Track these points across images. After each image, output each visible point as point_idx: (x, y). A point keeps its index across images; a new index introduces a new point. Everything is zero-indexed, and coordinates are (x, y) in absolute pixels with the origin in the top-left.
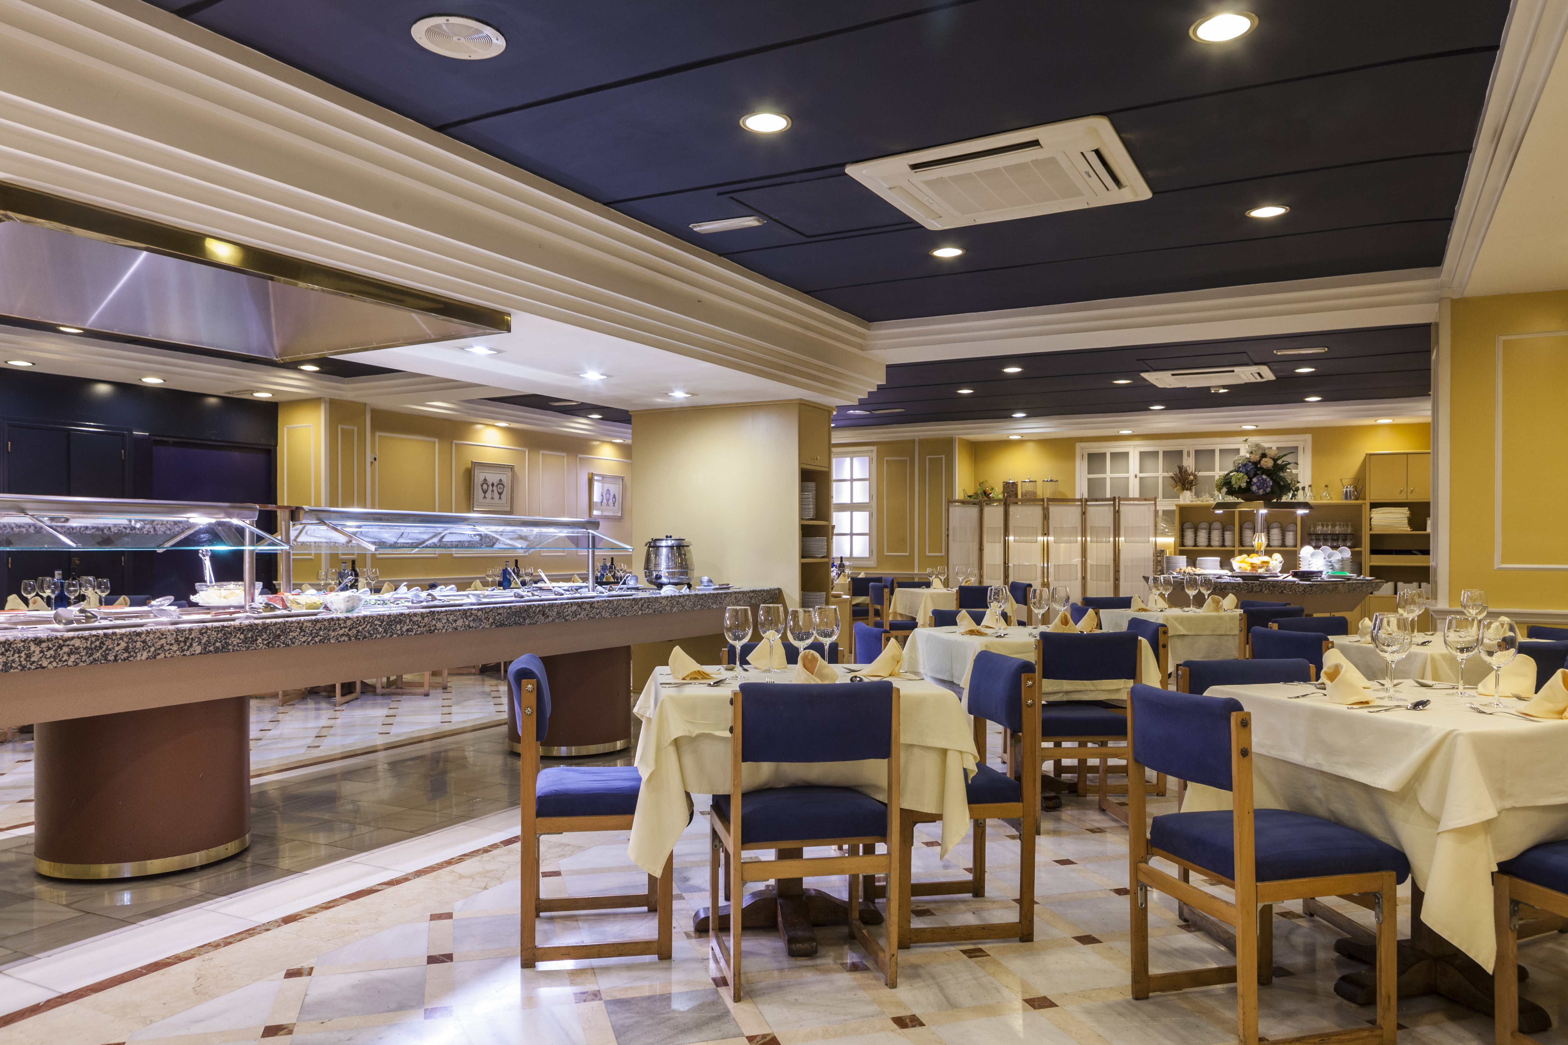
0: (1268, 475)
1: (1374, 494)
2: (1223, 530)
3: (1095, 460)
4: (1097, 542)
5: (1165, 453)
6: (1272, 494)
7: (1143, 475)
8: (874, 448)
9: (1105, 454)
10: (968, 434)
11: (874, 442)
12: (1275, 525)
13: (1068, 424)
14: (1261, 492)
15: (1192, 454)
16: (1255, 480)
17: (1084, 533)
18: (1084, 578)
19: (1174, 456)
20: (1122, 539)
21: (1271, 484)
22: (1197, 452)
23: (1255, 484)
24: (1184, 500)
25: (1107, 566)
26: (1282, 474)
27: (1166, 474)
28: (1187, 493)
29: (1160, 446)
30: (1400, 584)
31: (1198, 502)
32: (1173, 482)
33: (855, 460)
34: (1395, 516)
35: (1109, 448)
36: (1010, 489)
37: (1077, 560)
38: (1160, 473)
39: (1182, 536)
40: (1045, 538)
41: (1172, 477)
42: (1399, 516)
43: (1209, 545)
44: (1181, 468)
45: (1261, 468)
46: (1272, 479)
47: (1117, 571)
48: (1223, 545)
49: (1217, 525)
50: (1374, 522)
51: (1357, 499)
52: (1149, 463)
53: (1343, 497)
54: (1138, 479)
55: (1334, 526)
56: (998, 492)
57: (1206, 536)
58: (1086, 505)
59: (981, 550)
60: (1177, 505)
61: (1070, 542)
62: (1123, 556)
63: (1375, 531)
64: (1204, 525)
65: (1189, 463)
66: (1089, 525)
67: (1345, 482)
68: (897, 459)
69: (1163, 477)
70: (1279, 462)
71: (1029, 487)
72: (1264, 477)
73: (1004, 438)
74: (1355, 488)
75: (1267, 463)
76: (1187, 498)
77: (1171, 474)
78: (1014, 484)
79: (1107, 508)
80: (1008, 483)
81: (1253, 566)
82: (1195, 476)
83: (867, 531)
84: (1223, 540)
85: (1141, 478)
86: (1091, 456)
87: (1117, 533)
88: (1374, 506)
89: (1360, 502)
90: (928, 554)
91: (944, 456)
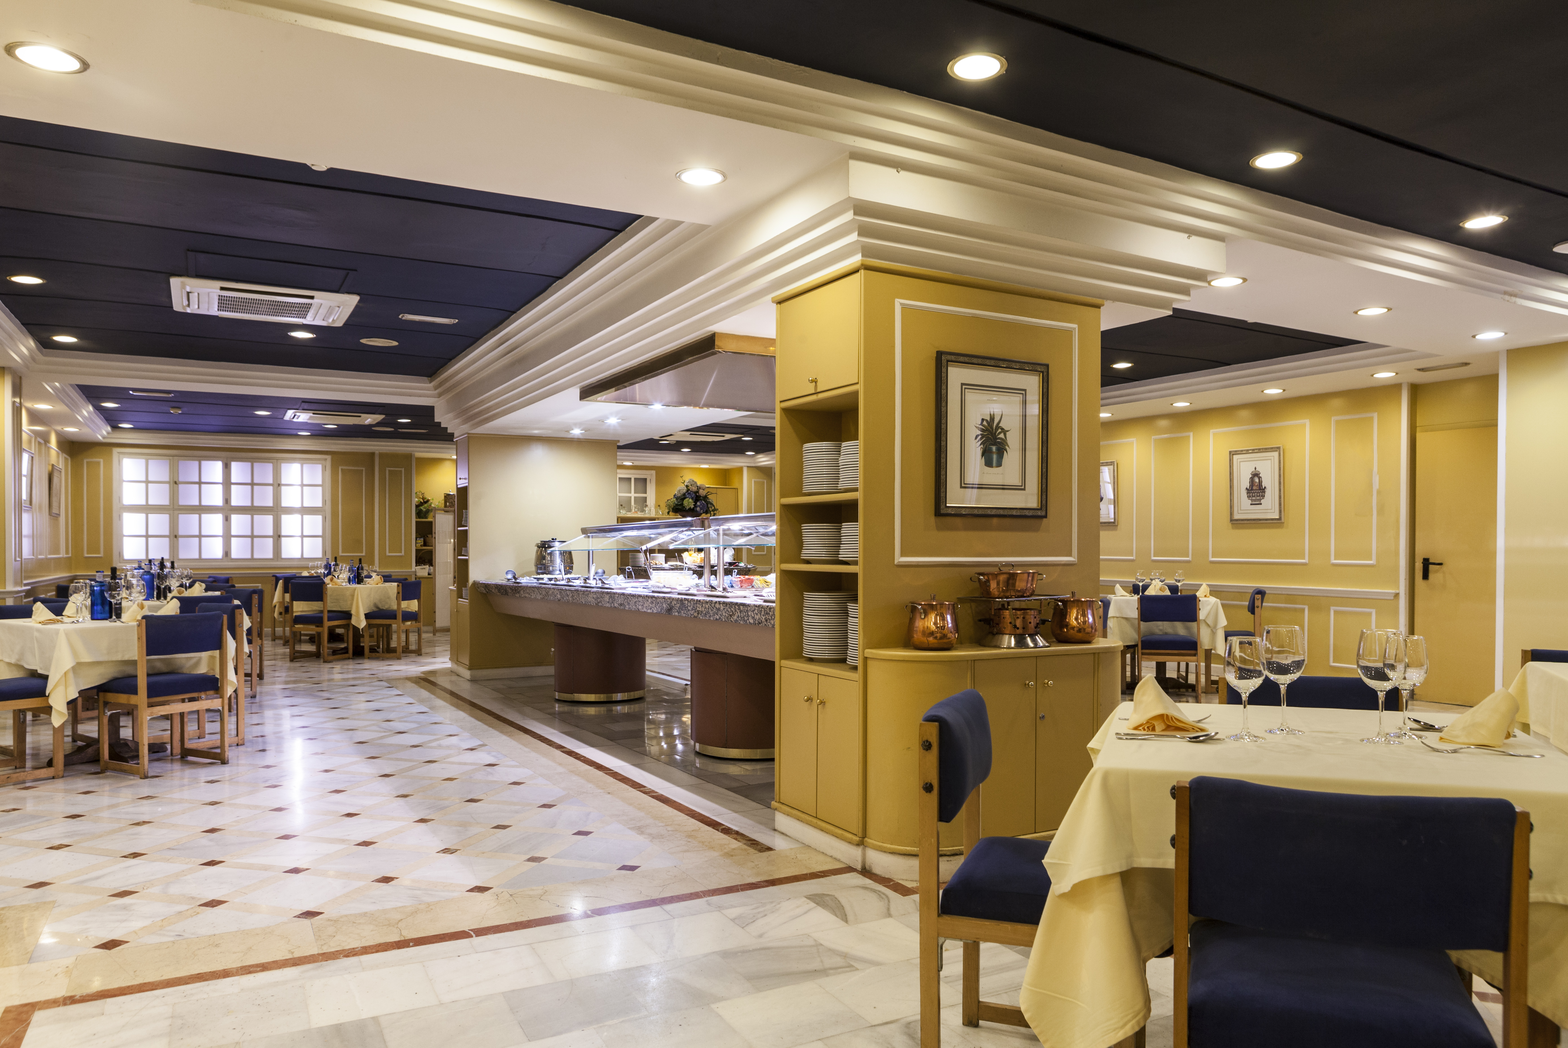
8: (329, 457)
10: (427, 452)
11: (327, 451)
16: (698, 503)
23: (699, 506)
33: (305, 466)
68: (353, 468)
83: (320, 533)
90: (388, 554)
91: (403, 469)
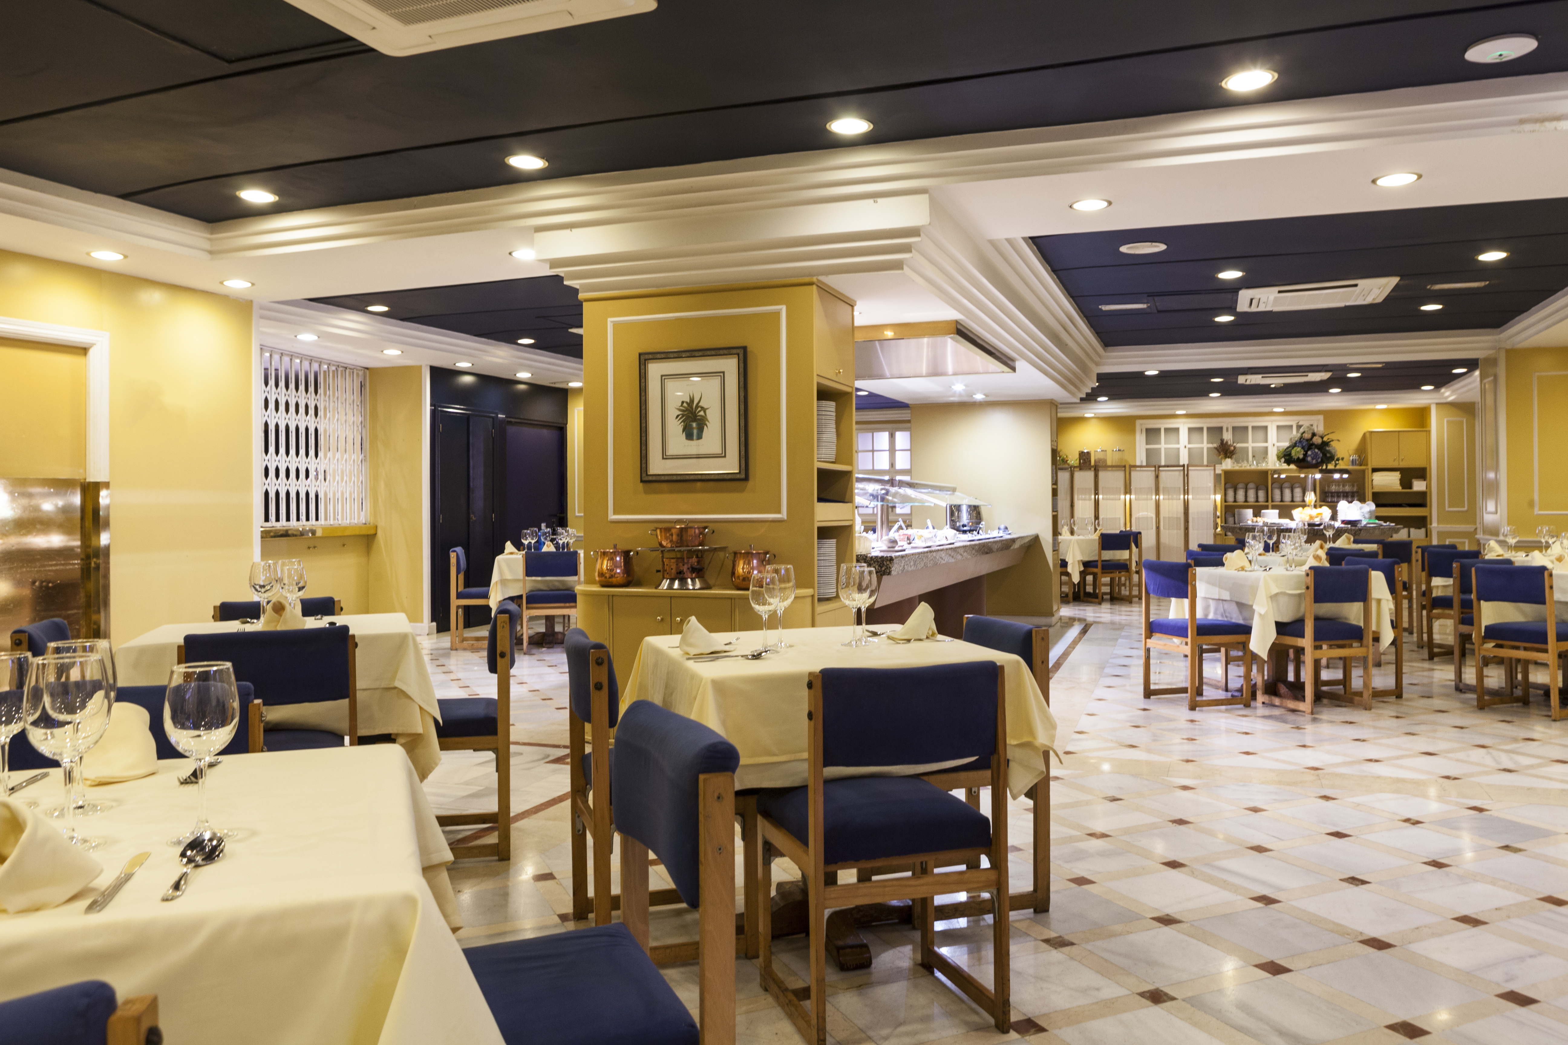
0: (1319, 449)
1: (1374, 460)
2: (1257, 490)
3: (1152, 434)
4: (1169, 499)
5: (1208, 429)
6: (1322, 462)
7: (1191, 446)
9: (1159, 430)
12: (1297, 485)
13: (1138, 406)
14: (1314, 462)
15: (1230, 430)
17: (1157, 492)
18: (1158, 528)
19: (1216, 431)
20: (1190, 497)
21: (1321, 455)
22: (1234, 428)
24: (1226, 465)
25: (1178, 519)
26: (1327, 448)
27: (1210, 446)
28: (1229, 461)
29: (1205, 423)
30: (1412, 530)
31: (1237, 467)
32: (1217, 452)
34: (1390, 478)
35: (1163, 424)
36: (1085, 457)
37: (1153, 515)
38: (1205, 445)
39: (1225, 495)
40: (1128, 497)
41: (1215, 448)
42: (1393, 478)
43: (1246, 501)
44: (1222, 440)
45: (1313, 444)
46: (1321, 452)
47: (1187, 521)
48: (1257, 501)
49: (1251, 485)
50: (1375, 483)
51: (1361, 465)
52: (1195, 436)
53: (1350, 463)
54: (1187, 449)
55: (1344, 486)
56: (1073, 460)
57: (1244, 494)
58: (1158, 470)
59: (1072, 505)
60: (1222, 470)
61: (1147, 499)
62: (1191, 511)
63: (1375, 490)
64: (1240, 485)
65: (1228, 436)
66: (1161, 486)
67: (1351, 452)
69: (1208, 448)
70: (1325, 439)
71: (1101, 456)
72: (1316, 450)
73: (1082, 415)
74: (1359, 456)
75: (1317, 440)
76: (1228, 464)
77: (1215, 445)
78: (1088, 453)
79: (1177, 473)
80: (1083, 452)
81: (1311, 517)
82: (1235, 447)
84: (1257, 497)
85: (1189, 449)
86: (1148, 431)
87: (1186, 492)
88: (1375, 470)
89: (1363, 467)
